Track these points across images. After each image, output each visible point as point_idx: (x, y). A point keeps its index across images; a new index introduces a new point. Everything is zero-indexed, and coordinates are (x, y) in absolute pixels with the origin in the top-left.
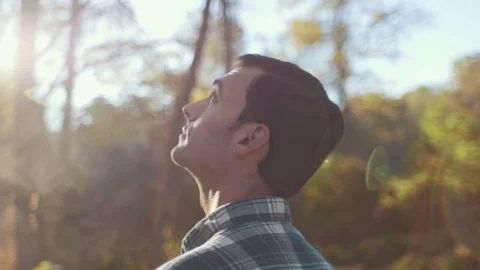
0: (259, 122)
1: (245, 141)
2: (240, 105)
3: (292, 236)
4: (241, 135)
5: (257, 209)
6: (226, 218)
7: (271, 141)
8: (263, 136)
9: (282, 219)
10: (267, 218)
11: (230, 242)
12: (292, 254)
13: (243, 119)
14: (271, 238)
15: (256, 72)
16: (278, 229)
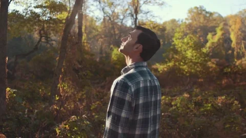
0: (140, 44)
1: (137, 48)
2: (136, 39)
3: (148, 71)
4: (136, 47)
5: (141, 65)
6: (134, 66)
7: (143, 48)
8: (141, 47)
9: (146, 67)
10: (143, 67)
11: (135, 72)
12: (148, 75)
13: (137, 43)
14: (144, 71)
15: (140, 32)
16: (145, 69)
